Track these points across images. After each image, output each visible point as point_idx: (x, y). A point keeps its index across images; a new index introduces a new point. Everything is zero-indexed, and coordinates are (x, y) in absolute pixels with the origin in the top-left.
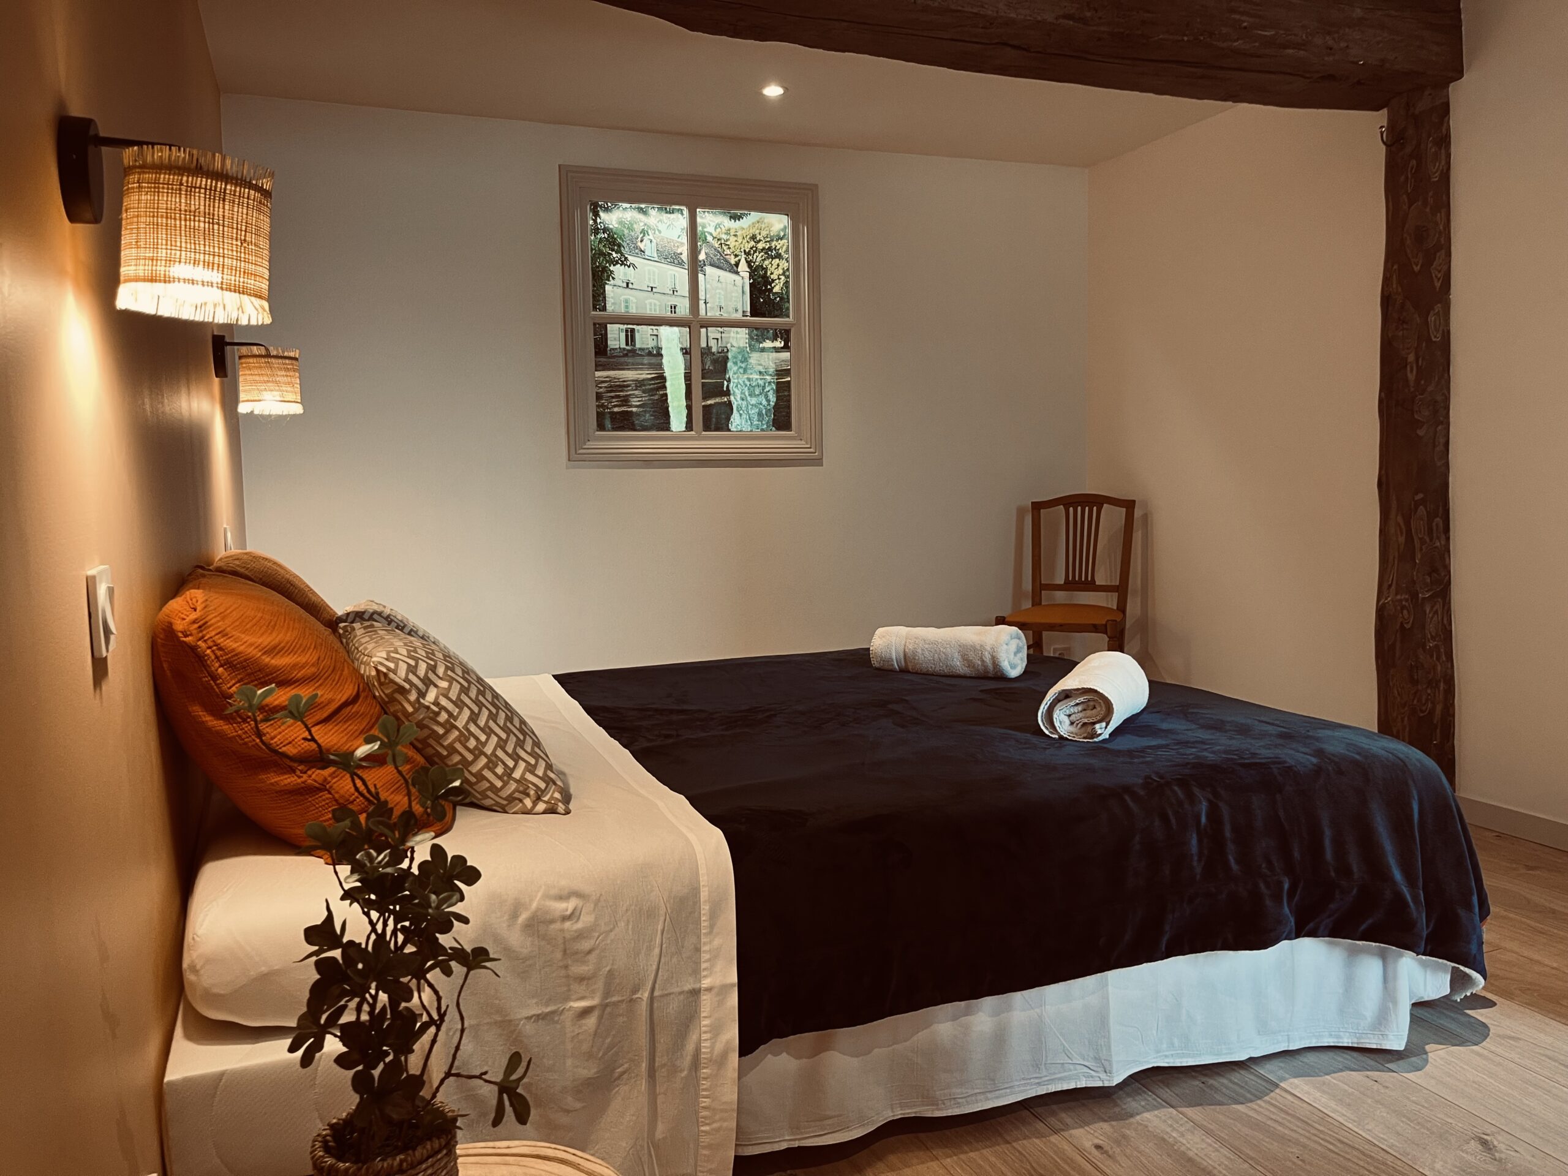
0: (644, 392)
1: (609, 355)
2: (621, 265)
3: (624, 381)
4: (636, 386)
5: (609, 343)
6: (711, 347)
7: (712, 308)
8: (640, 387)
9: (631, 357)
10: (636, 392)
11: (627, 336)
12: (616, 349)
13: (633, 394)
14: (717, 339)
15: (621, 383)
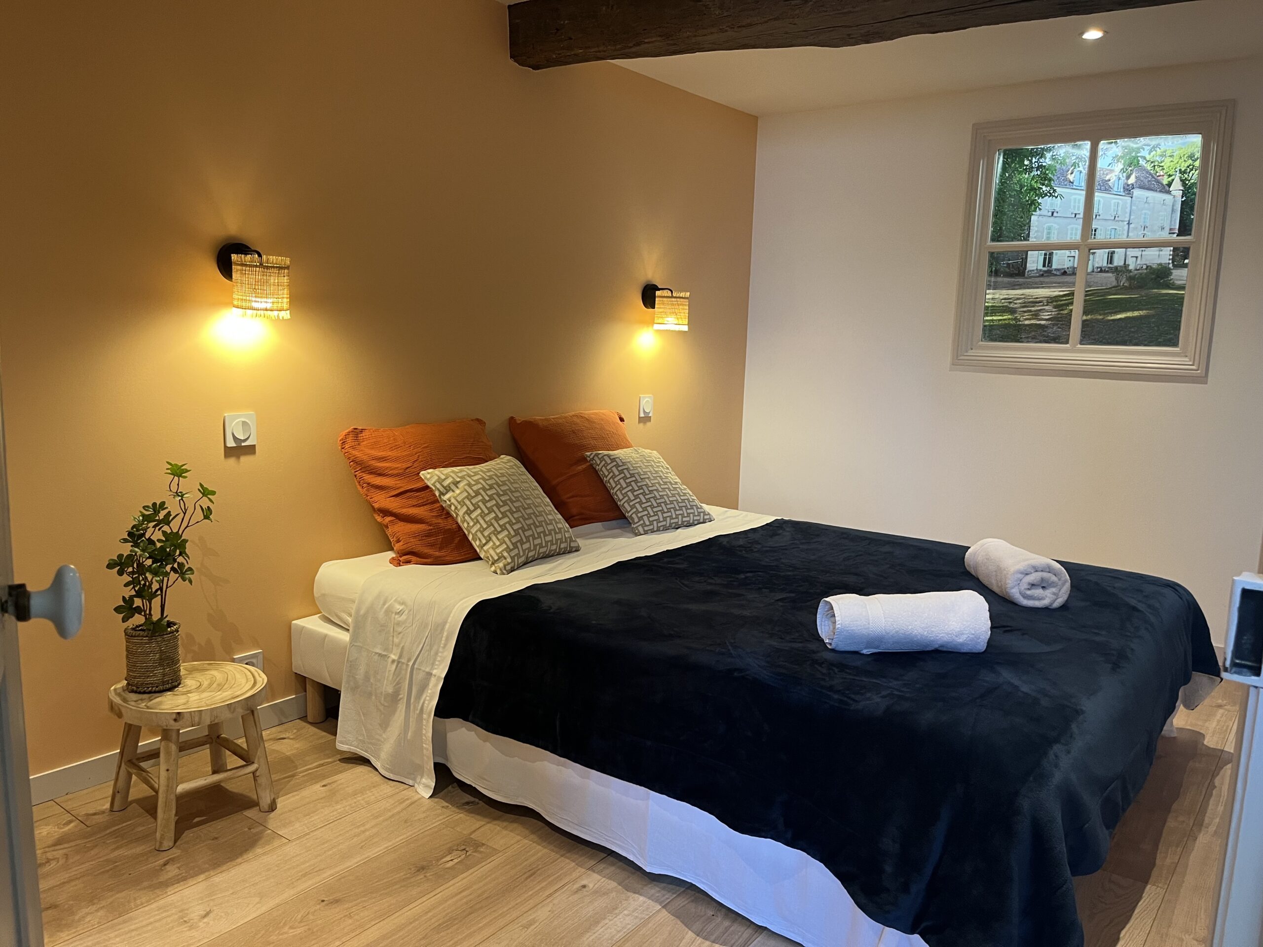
0: (1055, 307)
1: (1026, 275)
2: (1049, 197)
3: (1037, 298)
4: (1048, 302)
5: (1028, 265)
6: (1129, 265)
7: (1135, 228)
8: (1051, 303)
9: (1045, 276)
10: (1047, 308)
11: (1045, 259)
12: (1033, 270)
13: (1044, 309)
14: (1137, 257)
15: (1034, 300)
